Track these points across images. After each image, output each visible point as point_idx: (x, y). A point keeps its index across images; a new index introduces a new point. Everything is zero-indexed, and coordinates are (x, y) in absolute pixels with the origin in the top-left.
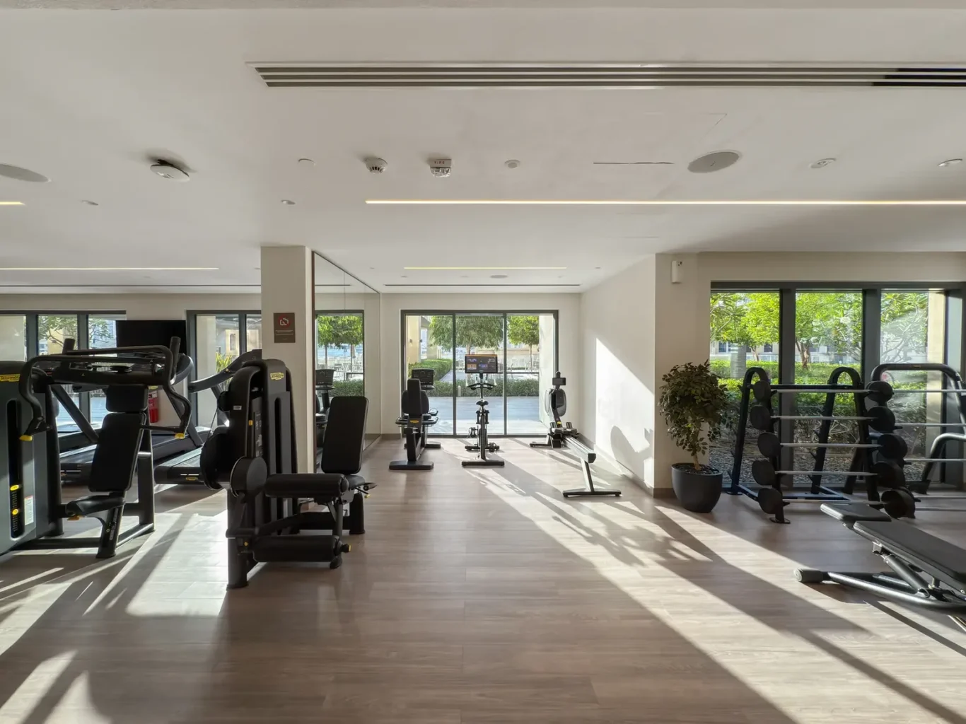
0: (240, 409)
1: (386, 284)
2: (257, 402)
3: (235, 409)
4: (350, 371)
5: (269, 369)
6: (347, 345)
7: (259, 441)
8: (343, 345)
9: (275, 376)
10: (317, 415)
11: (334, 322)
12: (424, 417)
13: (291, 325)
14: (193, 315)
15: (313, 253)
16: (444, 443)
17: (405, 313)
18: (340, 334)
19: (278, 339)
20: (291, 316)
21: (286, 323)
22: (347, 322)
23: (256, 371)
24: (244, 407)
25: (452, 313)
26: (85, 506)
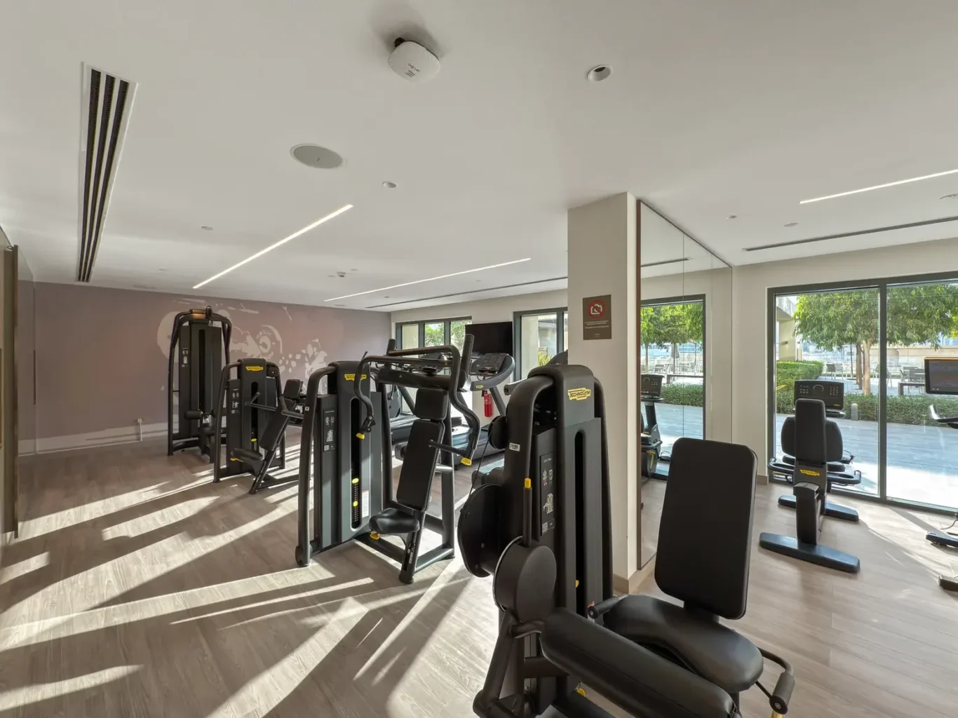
0: (518, 450)
1: (749, 247)
2: (545, 438)
3: (511, 448)
4: (672, 373)
5: (565, 383)
6: (669, 344)
7: (549, 506)
8: (666, 344)
9: (576, 394)
10: (643, 435)
11: (655, 319)
12: (830, 466)
13: (606, 314)
14: (519, 315)
15: (639, 202)
16: (865, 512)
17: (774, 293)
18: (662, 331)
19: (588, 335)
20: (605, 301)
21: (599, 311)
22: (669, 318)
23: (547, 385)
24: (524, 448)
25: (882, 284)
26: (383, 524)
